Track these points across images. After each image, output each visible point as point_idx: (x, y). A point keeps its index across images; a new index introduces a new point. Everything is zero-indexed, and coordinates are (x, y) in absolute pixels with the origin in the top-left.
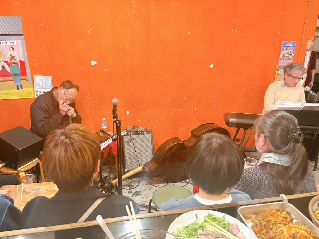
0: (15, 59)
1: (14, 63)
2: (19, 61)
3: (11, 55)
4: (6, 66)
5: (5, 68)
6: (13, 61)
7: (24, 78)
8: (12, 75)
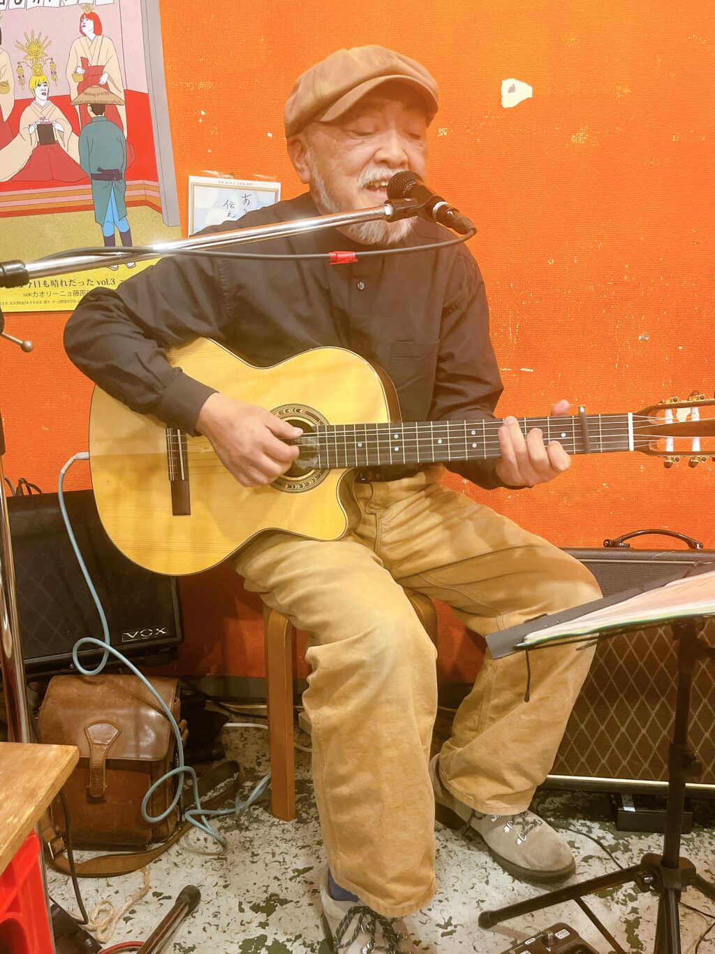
0: (106, 86)
1: (98, 108)
2: (122, 96)
3: (84, 61)
4: (62, 126)
5: (57, 137)
6: (95, 95)
7: (142, 192)
8: (84, 181)
